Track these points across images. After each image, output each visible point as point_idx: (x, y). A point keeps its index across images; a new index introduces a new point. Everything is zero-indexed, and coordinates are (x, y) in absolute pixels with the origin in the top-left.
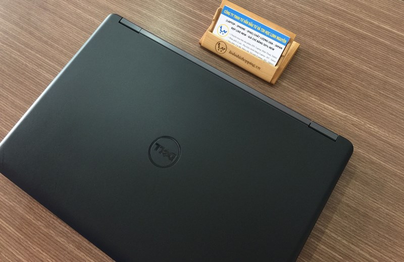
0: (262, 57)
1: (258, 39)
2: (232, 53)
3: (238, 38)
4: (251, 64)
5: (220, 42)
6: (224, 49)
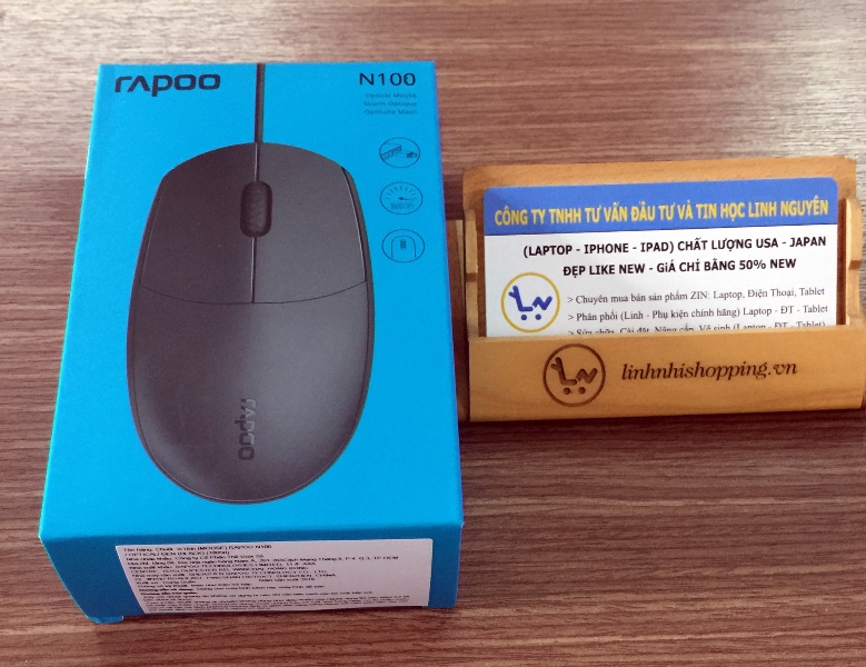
0: (759, 320)
1: (707, 255)
2: (640, 372)
3: (614, 299)
4: (746, 371)
5: (556, 356)
6: (589, 373)
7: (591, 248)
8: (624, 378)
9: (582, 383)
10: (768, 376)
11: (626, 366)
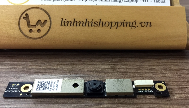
0: (133, 4)
2: (70, 23)
4: (125, 24)
5: (26, 13)
6: (43, 22)
8: (61, 25)
9: (39, 27)
10: (137, 27)
11: (62, 19)
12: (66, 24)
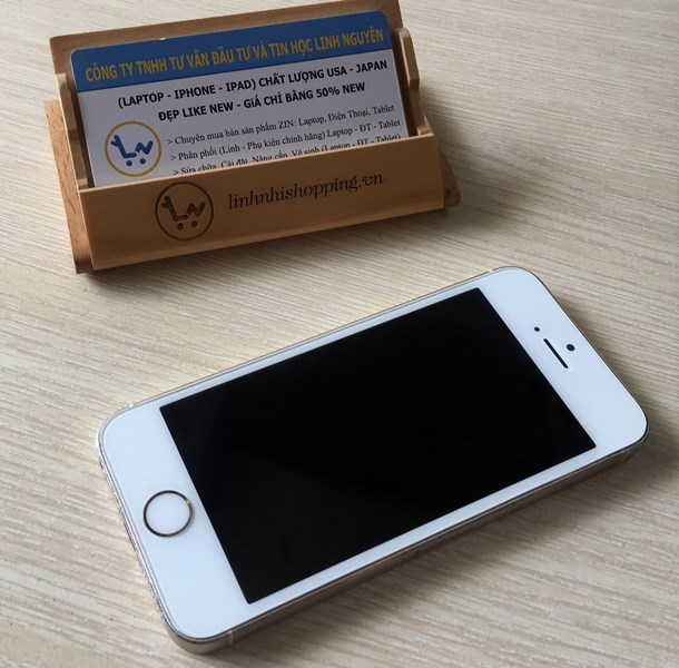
0: (343, 139)
1: (286, 88)
2: (244, 200)
3: (210, 137)
4: (339, 186)
5: (165, 195)
6: (197, 207)
7: (180, 94)
8: (231, 207)
9: (193, 217)
10: (359, 188)
11: (231, 196)
12: (239, 203)
